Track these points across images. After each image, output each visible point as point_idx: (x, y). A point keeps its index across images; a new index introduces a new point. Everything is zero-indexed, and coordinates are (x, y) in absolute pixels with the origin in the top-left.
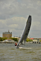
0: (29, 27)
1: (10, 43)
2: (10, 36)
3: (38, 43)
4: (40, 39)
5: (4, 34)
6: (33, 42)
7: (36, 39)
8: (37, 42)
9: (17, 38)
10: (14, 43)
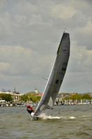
8: (57, 103)
10: (4, 105)
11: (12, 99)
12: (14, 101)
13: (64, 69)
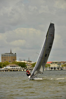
0: (51, 44)
1: (14, 71)
2: (14, 60)
3: (60, 69)
4: (62, 63)
5: (3, 57)
6: (52, 68)
7: (56, 63)
8: (58, 68)
9: (25, 62)
10: (20, 70)
11: (26, 66)
12: (28, 67)
13: (50, 47)
